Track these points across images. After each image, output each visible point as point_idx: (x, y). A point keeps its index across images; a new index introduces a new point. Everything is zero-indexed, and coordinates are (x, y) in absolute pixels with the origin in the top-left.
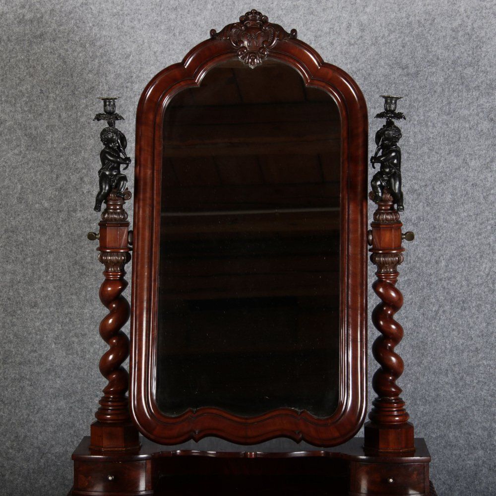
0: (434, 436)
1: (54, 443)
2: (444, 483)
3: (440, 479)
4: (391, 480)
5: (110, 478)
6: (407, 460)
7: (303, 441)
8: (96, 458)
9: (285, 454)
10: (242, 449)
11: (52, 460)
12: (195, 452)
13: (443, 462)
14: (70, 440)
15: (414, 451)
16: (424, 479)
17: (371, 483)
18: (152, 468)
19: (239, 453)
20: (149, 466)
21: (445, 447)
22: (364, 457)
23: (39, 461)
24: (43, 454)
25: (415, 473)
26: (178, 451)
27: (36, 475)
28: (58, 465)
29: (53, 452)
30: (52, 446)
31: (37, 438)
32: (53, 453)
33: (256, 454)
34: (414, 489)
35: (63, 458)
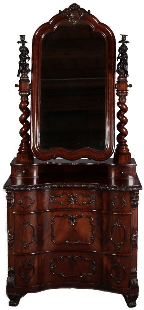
4: (123, 173)
5: (24, 172)
6: (128, 165)
7: (92, 159)
8: (19, 165)
9: (85, 163)
10: (70, 162)
12: (54, 163)
15: (131, 162)
16: (134, 172)
17: (116, 173)
18: (38, 168)
19: (69, 163)
20: (37, 168)
22: (113, 165)
25: (131, 170)
26: (48, 163)
33: (75, 164)
34: (131, 175)
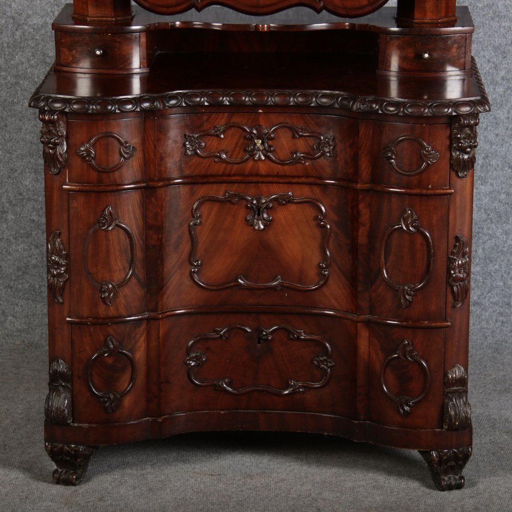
0: (480, 5)
1: (30, 13)
2: (489, 61)
3: (484, 57)
4: (426, 55)
5: (98, 53)
6: (447, 31)
7: (324, 11)
8: (81, 28)
9: (303, 26)
10: (253, 21)
11: (29, 33)
12: (197, 24)
13: (490, 36)
14: (49, 10)
15: (456, 21)
16: (465, 53)
17: (402, 59)
18: (147, 42)
19: (248, 26)
20: (143, 40)
21: (492, 19)
22: (396, 29)
23: (13, 34)
24: (19, 25)
25: (455, 46)
26: (178, 23)
27: (11, 50)
28: (37, 39)
29: (30, 23)
30: (29, 16)
31: (10, 6)
32: (30, 25)
33: (269, 27)
34: (453, 65)
35: (43, 32)
